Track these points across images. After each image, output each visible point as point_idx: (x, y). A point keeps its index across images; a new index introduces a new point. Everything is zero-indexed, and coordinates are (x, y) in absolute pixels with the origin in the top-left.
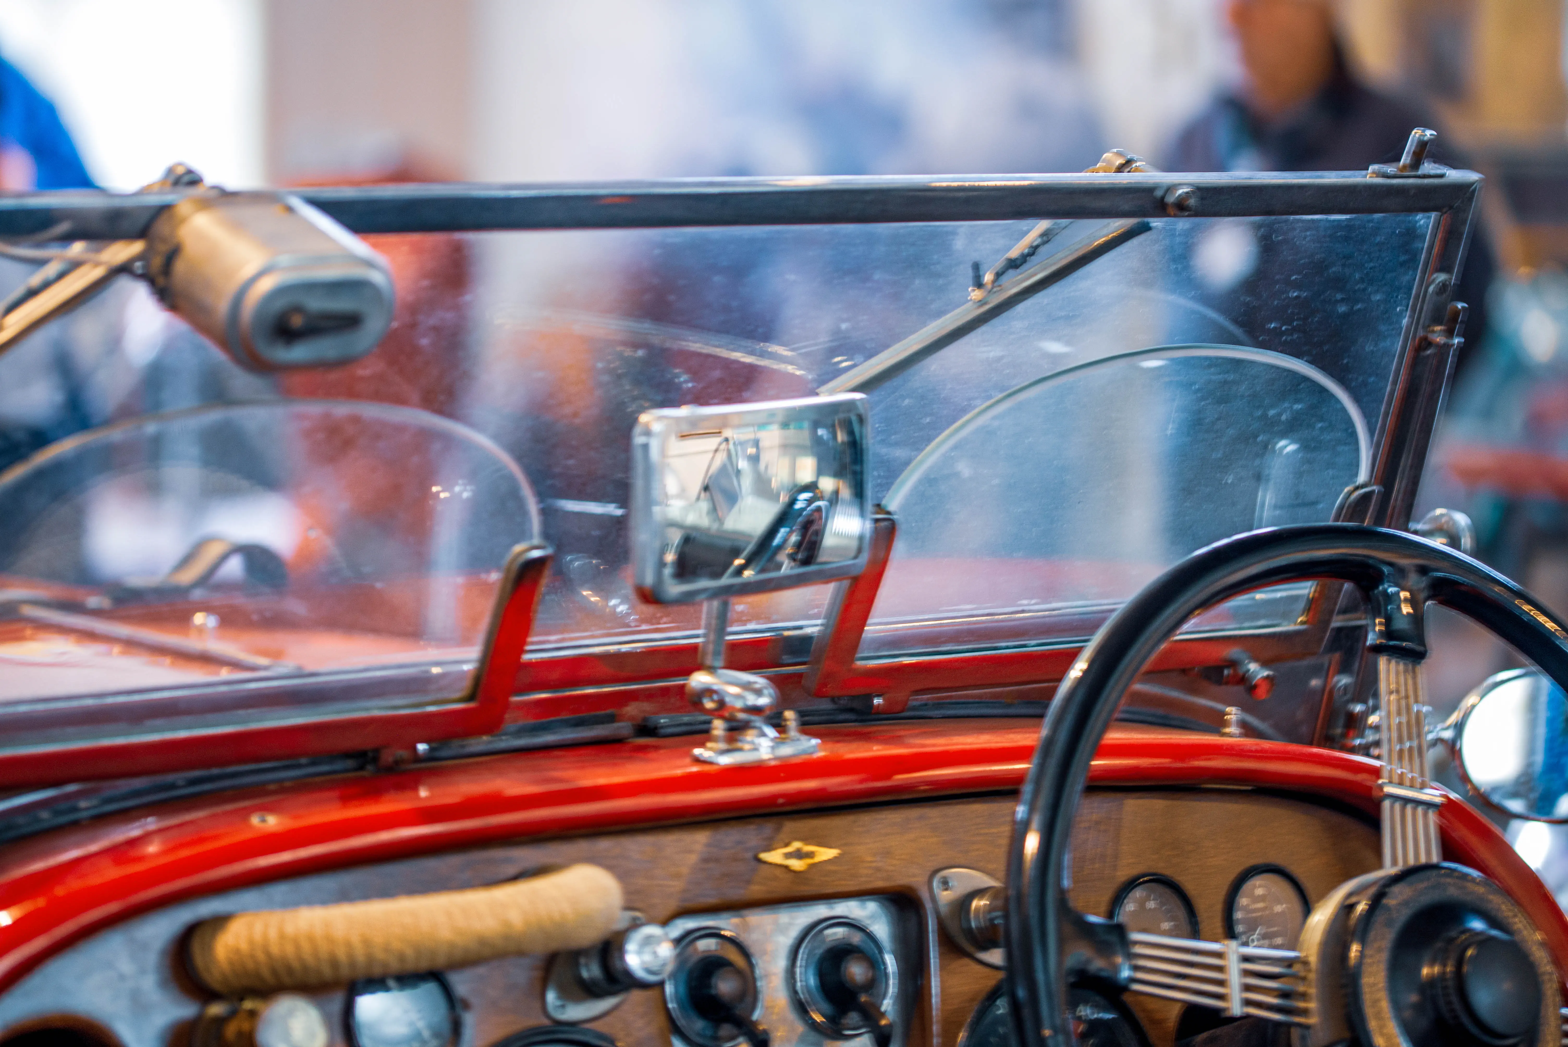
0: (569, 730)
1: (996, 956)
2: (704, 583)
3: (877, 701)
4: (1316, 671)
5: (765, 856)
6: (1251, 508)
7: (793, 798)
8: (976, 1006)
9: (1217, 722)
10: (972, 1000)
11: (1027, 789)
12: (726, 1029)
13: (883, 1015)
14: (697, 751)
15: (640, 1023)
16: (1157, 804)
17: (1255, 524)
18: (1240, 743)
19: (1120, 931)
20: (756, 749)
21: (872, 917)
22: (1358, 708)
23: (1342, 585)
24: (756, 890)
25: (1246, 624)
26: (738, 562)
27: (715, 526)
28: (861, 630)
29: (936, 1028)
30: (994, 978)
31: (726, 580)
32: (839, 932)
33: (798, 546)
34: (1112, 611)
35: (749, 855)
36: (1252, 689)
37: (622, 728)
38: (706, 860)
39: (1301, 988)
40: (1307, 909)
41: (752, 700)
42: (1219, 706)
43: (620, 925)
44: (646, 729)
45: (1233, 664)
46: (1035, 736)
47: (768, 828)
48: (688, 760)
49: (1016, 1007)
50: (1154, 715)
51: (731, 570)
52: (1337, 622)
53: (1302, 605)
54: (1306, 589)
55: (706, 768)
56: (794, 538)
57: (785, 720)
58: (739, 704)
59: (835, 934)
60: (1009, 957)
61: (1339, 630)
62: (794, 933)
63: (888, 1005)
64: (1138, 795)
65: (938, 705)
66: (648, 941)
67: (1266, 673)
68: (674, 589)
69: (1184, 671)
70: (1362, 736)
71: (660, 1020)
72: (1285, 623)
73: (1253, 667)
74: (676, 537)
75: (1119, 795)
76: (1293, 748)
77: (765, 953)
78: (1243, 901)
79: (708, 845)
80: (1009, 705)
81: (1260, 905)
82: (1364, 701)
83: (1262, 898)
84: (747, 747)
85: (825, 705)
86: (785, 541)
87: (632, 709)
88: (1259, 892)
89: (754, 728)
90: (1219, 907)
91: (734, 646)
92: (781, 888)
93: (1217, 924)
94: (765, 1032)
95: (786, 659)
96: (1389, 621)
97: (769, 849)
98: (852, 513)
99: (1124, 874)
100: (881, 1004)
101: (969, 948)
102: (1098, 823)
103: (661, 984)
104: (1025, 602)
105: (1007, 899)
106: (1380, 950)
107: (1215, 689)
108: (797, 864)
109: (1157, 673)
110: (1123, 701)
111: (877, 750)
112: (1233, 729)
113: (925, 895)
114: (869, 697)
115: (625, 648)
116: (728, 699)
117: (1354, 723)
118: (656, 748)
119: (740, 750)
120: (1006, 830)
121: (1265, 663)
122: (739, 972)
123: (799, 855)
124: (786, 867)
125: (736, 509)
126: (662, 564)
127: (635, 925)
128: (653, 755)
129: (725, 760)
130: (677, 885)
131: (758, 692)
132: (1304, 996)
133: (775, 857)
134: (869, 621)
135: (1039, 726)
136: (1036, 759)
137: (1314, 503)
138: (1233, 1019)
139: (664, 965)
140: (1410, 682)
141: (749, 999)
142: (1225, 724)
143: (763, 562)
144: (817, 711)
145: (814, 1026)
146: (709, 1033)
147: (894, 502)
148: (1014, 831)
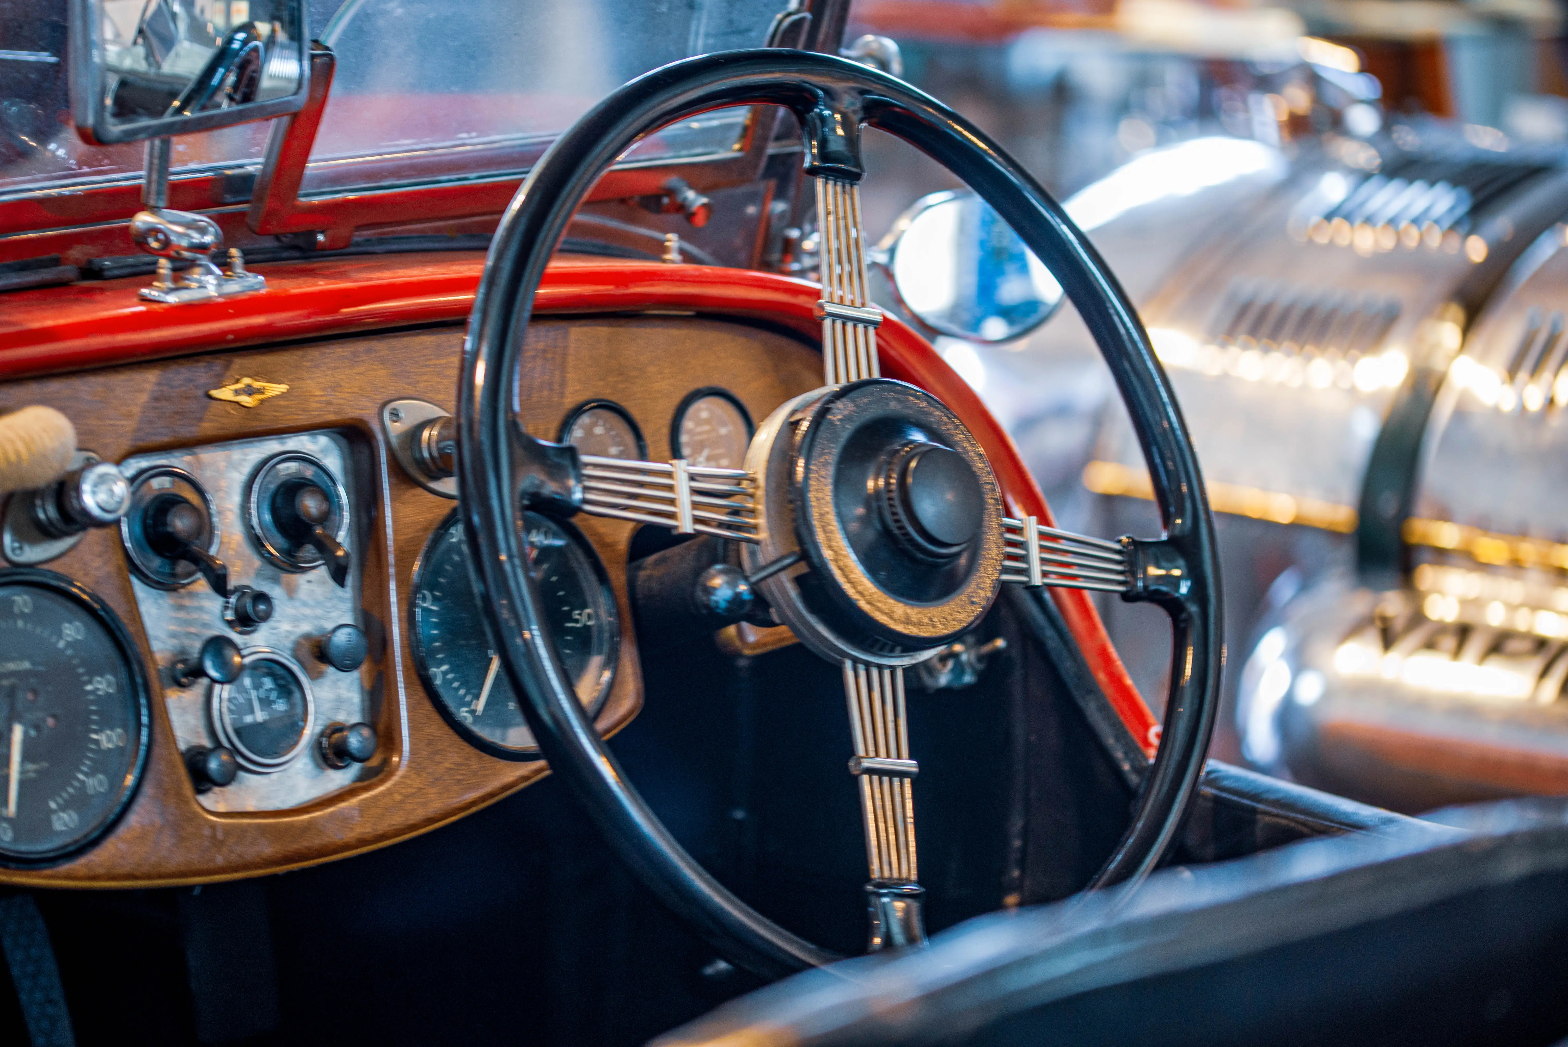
0: (13, 275)
1: (449, 485)
2: (145, 122)
3: (321, 238)
4: (752, 198)
5: (214, 393)
6: (684, 37)
7: (241, 334)
8: (430, 535)
9: (658, 250)
10: (426, 529)
11: (474, 319)
12: (183, 566)
13: (339, 545)
14: (145, 291)
15: (98, 562)
16: (601, 331)
17: (690, 52)
18: (682, 268)
19: (572, 453)
20: (202, 287)
21: (323, 451)
22: (794, 233)
23: (775, 111)
24: (207, 427)
25: (684, 152)
26: (176, 103)
27: (153, 71)
28: (303, 167)
29: (391, 559)
30: (446, 507)
31: (167, 119)
32: (292, 467)
33: (236, 87)
34: (551, 142)
35: (200, 393)
36: (690, 216)
37: (67, 271)
38: (156, 399)
39: (750, 505)
40: (751, 429)
41: (197, 238)
42: (657, 235)
43: (74, 465)
44: (90, 272)
45: (670, 192)
46: (480, 267)
47: (218, 365)
48: (135, 300)
49: (471, 532)
50: (595, 246)
51: (170, 111)
52: (772, 149)
53: (737, 132)
54: (740, 115)
55: (155, 307)
56: (231, 78)
57: (231, 257)
58: (184, 243)
59: (288, 468)
60: (463, 484)
61: (772, 158)
62: (246, 469)
63: (342, 536)
64: (583, 322)
65: (381, 241)
66: (103, 479)
67: (704, 200)
68: (115, 128)
69: (623, 201)
70: (797, 260)
71: (118, 559)
72: (721, 150)
73: (690, 195)
74: (113, 82)
75: (564, 324)
76: (733, 272)
77: (218, 490)
78: (688, 424)
79: (159, 384)
80: (451, 239)
81: (706, 428)
82: (800, 226)
83: (707, 421)
84: (194, 285)
85: (269, 243)
86: (222, 80)
87: (76, 253)
88: (704, 415)
89: (200, 266)
90: (665, 431)
91: (175, 187)
92: (234, 422)
93: (665, 447)
94: (224, 567)
95: (228, 198)
96: (823, 143)
97: (218, 386)
98: (290, 55)
99: (570, 401)
100: (337, 534)
101: (422, 479)
102: (544, 351)
103: (117, 522)
104: (464, 135)
105: (459, 428)
106: (825, 464)
107: (654, 218)
108: (246, 400)
109: (595, 204)
110: (565, 232)
111: (322, 285)
112: (673, 256)
113: (376, 427)
114: (313, 234)
115: (66, 191)
116: (173, 238)
117: (790, 248)
118: (102, 290)
119: (187, 288)
120: (455, 361)
121: (702, 191)
122: (194, 509)
123: (249, 391)
124: (237, 403)
125: (172, 53)
126: (102, 106)
127: (90, 464)
128: (99, 297)
129: (172, 299)
130: (129, 425)
131: (203, 231)
132: (752, 512)
133: (225, 393)
134: (312, 157)
135: (485, 258)
136: (482, 289)
137: (748, 30)
138: (686, 537)
139: (120, 503)
140: (848, 202)
141: (205, 536)
142: (665, 250)
143: (203, 101)
144: (260, 249)
145: (270, 560)
146: (167, 570)
147: (331, 39)
148: (463, 361)
